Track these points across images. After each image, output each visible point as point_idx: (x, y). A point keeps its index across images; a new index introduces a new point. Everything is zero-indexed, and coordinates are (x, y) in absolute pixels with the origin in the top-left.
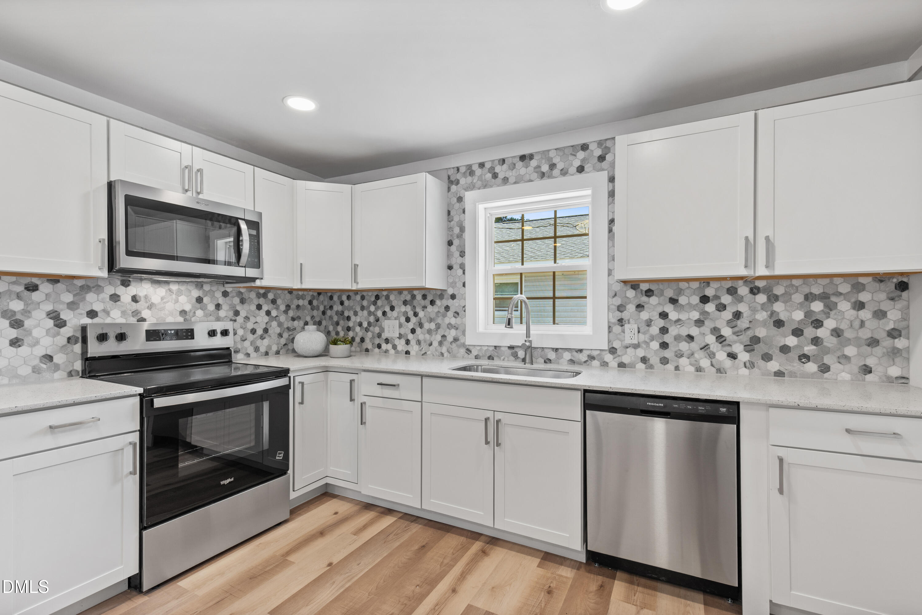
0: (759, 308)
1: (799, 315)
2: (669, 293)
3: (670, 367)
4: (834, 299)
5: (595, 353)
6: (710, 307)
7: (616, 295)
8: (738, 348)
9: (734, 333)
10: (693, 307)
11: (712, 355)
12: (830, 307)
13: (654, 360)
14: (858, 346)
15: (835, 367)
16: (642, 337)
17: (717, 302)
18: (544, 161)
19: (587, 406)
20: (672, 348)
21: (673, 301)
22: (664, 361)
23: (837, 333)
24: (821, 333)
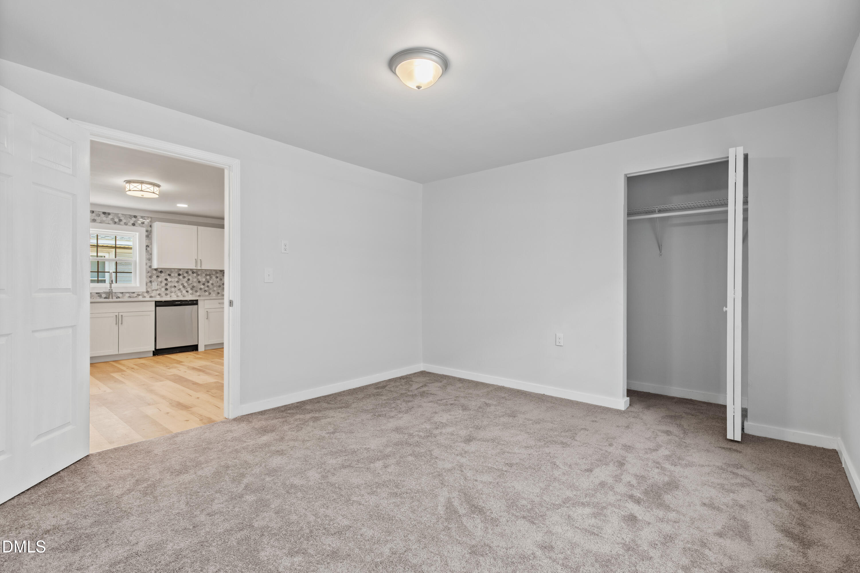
0: (194, 277)
1: (204, 280)
2: (168, 272)
3: (168, 296)
4: (212, 275)
5: (140, 293)
6: (181, 277)
7: (149, 272)
8: (189, 289)
9: (188, 285)
10: (176, 277)
11: (181, 292)
12: (211, 278)
13: (163, 294)
14: (217, 287)
15: (212, 293)
16: (159, 287)
17: (183, 276)
18: (116, 217)
19: (156, 306)
20: (169, 290)
21: (169, 275)
22: (166, 294)
23: (212, 284)
24: (209, 284)
